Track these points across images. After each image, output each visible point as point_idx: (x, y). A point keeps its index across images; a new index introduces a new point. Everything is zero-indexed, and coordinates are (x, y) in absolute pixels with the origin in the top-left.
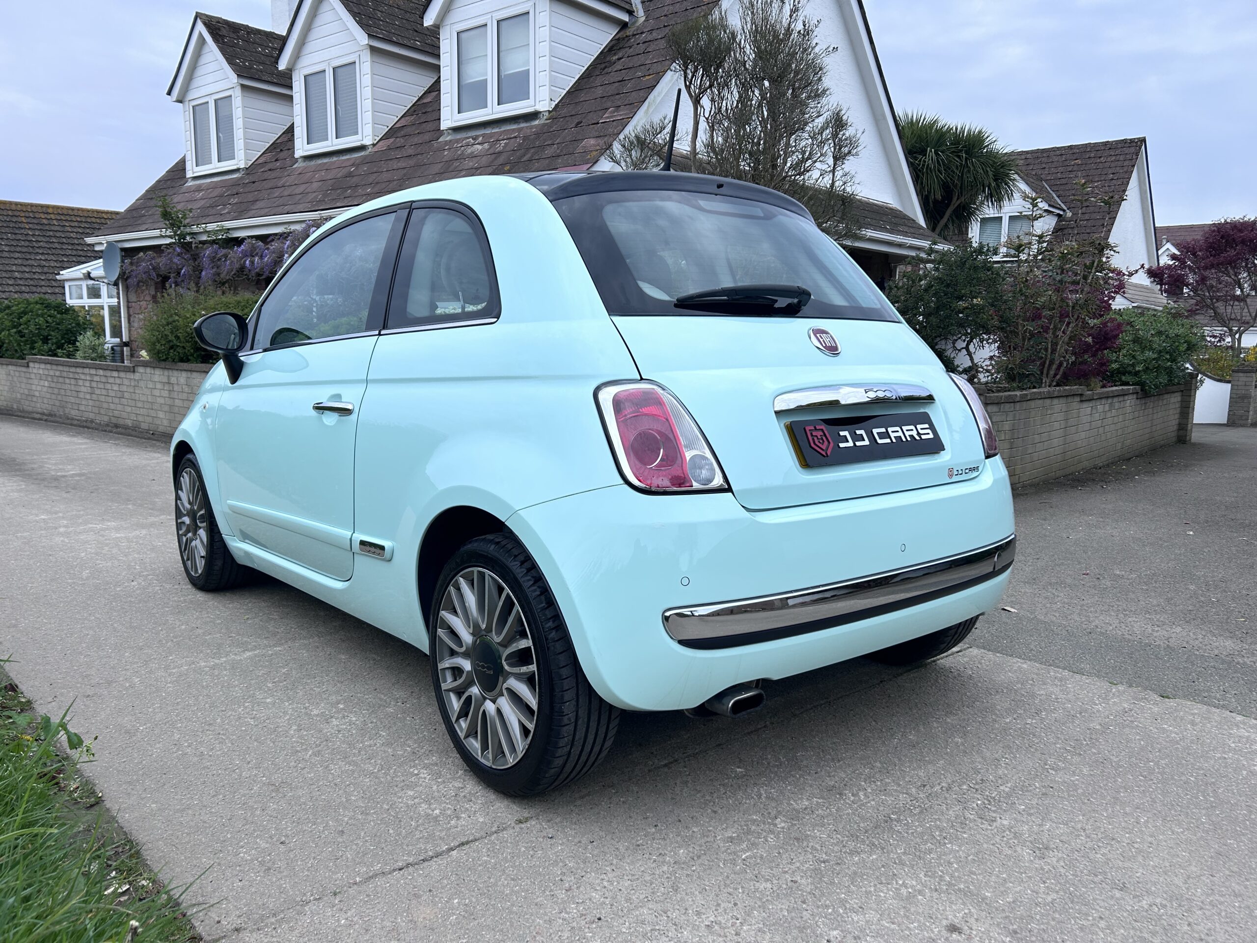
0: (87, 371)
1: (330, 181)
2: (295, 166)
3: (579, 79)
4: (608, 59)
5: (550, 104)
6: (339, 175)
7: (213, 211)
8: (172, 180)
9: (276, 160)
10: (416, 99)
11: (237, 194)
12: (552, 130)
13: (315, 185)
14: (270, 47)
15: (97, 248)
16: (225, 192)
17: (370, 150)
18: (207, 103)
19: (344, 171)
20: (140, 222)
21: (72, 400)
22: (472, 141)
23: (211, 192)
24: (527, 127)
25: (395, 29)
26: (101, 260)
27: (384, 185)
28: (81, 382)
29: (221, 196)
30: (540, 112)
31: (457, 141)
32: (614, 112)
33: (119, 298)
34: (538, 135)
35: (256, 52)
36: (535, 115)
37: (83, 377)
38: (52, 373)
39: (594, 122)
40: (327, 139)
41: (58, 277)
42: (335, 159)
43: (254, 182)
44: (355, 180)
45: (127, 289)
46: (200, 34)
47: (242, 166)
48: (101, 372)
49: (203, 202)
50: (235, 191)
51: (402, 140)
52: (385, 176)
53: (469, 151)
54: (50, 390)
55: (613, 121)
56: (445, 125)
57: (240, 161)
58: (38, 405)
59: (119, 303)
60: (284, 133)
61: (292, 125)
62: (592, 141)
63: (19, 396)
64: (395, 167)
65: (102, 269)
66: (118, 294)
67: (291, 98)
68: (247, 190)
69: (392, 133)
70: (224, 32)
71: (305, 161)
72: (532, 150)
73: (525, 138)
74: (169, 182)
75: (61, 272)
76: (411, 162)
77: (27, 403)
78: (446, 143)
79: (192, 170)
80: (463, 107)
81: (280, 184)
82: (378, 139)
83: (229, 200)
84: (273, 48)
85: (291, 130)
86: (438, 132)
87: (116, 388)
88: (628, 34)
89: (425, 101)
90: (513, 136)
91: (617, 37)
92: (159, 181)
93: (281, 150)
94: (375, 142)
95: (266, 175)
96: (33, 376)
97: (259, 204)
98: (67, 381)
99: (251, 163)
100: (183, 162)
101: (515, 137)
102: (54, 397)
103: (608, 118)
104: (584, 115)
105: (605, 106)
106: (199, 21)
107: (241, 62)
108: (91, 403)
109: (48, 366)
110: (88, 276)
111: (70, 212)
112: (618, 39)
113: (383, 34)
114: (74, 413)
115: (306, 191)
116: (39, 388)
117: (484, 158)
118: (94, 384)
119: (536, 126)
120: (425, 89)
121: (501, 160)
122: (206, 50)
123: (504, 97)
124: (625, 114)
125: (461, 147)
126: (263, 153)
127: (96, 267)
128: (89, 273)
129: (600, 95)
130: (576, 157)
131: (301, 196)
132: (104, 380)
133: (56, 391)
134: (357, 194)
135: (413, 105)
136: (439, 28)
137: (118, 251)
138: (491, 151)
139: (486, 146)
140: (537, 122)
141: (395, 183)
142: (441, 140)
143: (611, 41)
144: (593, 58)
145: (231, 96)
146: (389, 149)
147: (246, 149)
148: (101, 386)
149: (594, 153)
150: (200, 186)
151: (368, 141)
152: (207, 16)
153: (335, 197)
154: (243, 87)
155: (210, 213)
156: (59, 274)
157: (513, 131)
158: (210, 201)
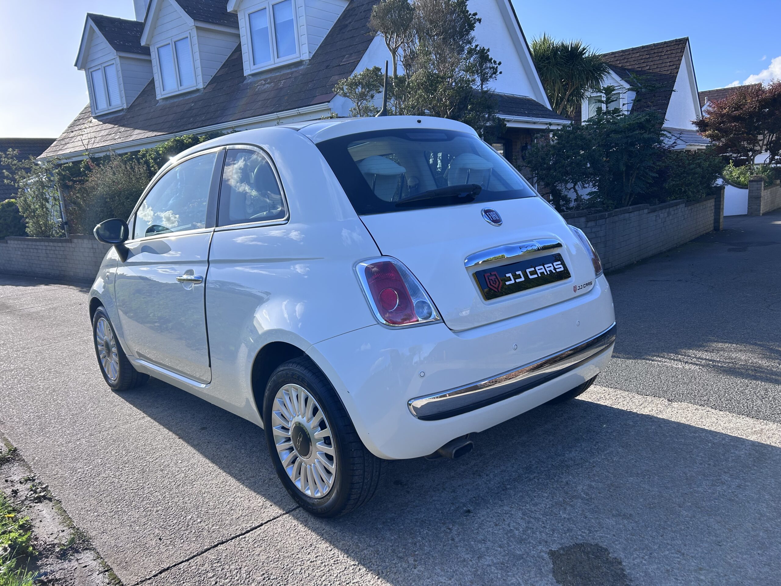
1: (180, 114)
2: (157, 105)
3: (326, 38)
4: (343, 23)
5: (309, 56)
6: (184, 110)
7: (110, 137)
8: (83, 119)
9: (146, 102)
10: (227, 57)
12: (311, 71)
13: (171, 117)
17: (202, 92)
18: (100, 69)
19: (187, 107)
20: (66, 147)
21: (36, 262)
22: (264, 82)
24: (296, 71)
25: (211, 15)
27: (212, 114)
28: (40, 251)
29: (114, 127)
30: (304, 61)
31: (255, 82)
32: (349, 58)
34: (304, 75)
35: (127, 35)
36: (300, 63)
37: (41, 247)
38: (22, 246)
39: (337, 65)
42: (181, 99)
43: (133, 117)
44: (194, 111)
46: (91, 26)
47: (125, 107)
49: (103, 132)
50: (122, 124)
51: (221, 84)
52: (213, 108)
53: (262, 88)
54: (22, 257)
55: (349, 63)
56: (246, 72)
57: (123, 104)
58: (16, 266)
60: (149, 84)
61: (153, 78)
62: (337, 77)
64: (218, 102)
67: (150, 61)
69: (215, 80)
70: (105, 24)
71: (163, 102)
72: (301, 86)
73: (295, 78)
76: (228, 98)
77: (9, 265)
78: (248, 84)
79: (95, 112)
80: (256, 61)
81: (149, 117)
82: (206, 84)
83: (119, 130)
84: (137, 31)
85: (152, 82)
86: (243, 77)
89: (233, 58)
90: (288, 77)
93: (148, 95)
94: (205, 87)
95: (140, 112)
97: (138, 131)
99: (130, 104)
102: (24, 261)
103: (345, 62)
104: (330, 61)
105: (343, 54)
106: (89, 19)
107: (118, 42)
108: (47, 263)
109: (19, 242)
113: (203, 18)
114: (38, 269)
115: (165, 121)
116: (15, 256)
117: (272, 93)
118: (48, 252)
119: (302, 70)
120: (233, 50)
121: (283, 92)
122: (96, 36)
123: (281, 52)
124: (356, 59)
125: (258, 86)
126: (137, 98)
129: (340, 47)
130: (327, 88)
131: (162, 124)
132: (53, 248)
133: (26, 257)
134: (196, 121)
135: (227, 61)
136: (237, 12)
138: (276, 88)
139: (273, 84)
140: (302, 67)
141: (219, 112)
142: (245, 82)
143: (344, 11)
144: (334, 23)
145: (113, 64)
146: (214, 90)
147: (126, 96)
152: (94, 15)
153: (183, 124)
154: (120, 57)
157: (288, 74)
158: (108, 131)
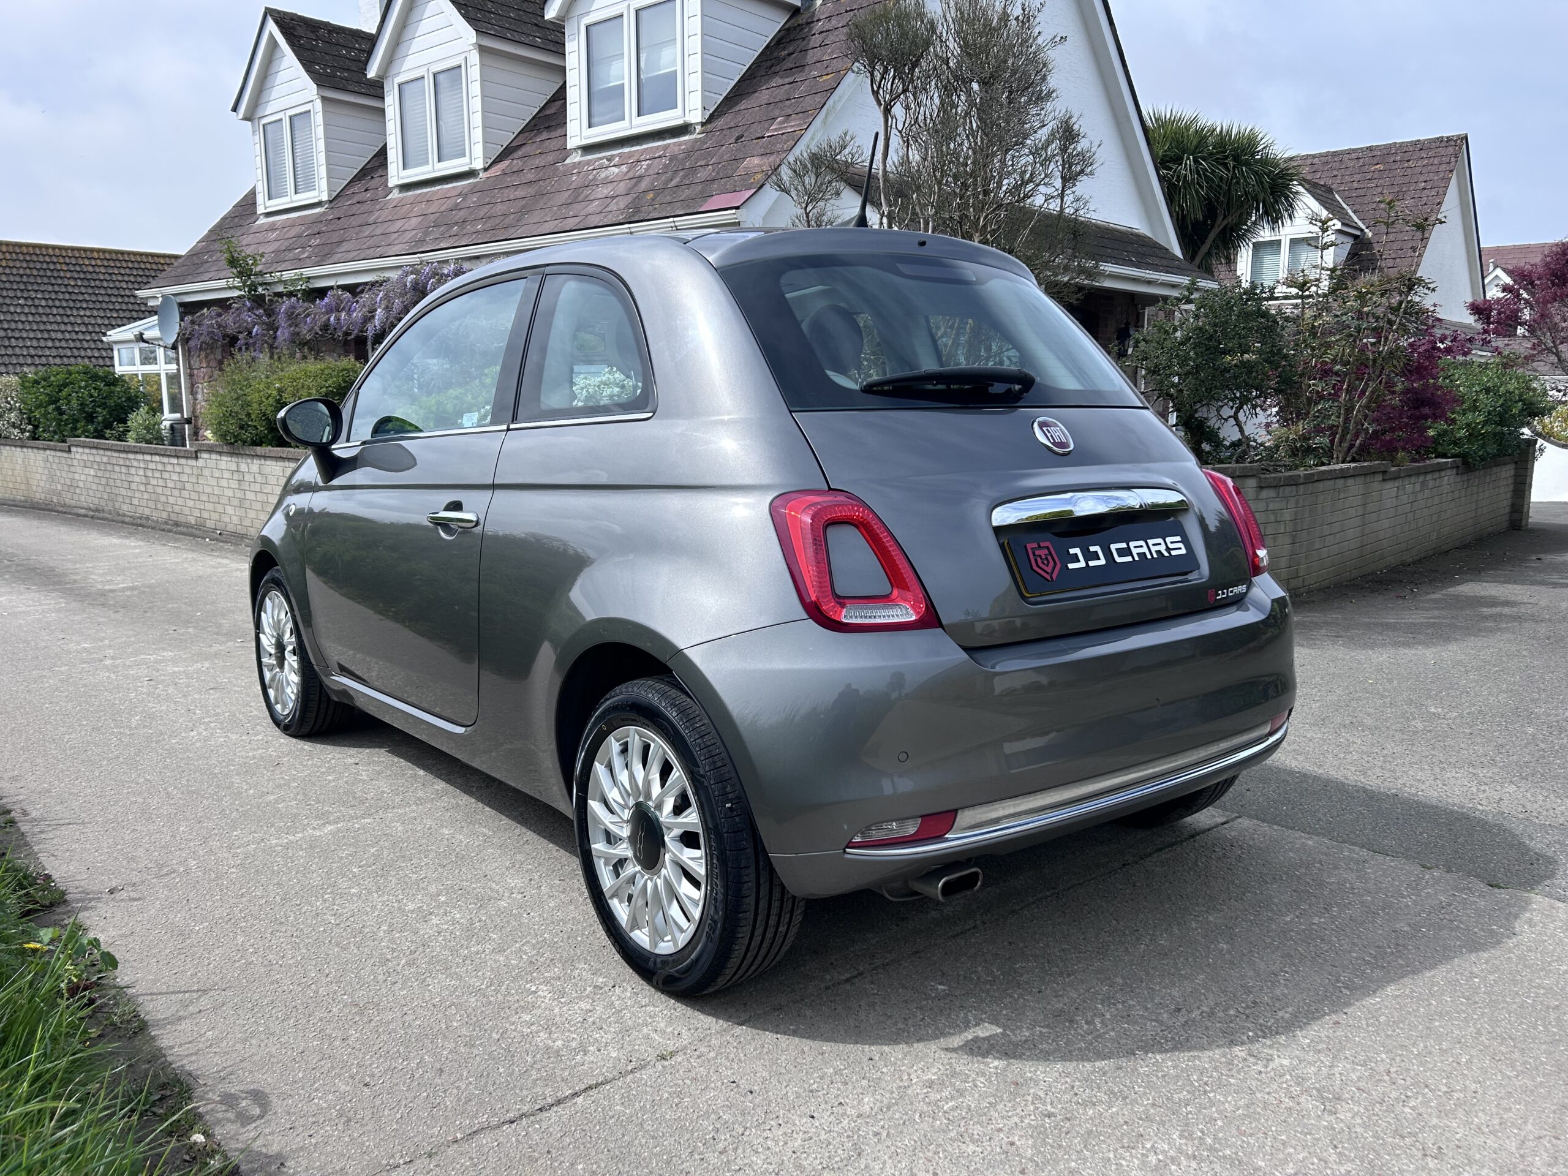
0: (140, 457)
1: (432, 216)
2: (388, 198)
3: (739, 81)
4: (775, 54)
5: (703, 115)
6: (442, 209)
7: (290, 255)
8: (240, 216)
9: (366, 190)
10: (537, 110)
11: (319, 233)
12: (705, 146)
13: (414, 221)
14: (357, 49)
15: (151, 303)
16: (304, 231)
17: (481, 175)
18: (281, 120)
19: (449, 204)
20: (202, 270)
21: (123, 492)
22: (607, 163)
23: (288, 231)
24: (674, 144)
25: (510, 24)
26: (156, 317)
27: (497, 221)
28: (133, 471)
29: (300, 236)
30: (691, 124)
31: (588, 163)
32: (783, 123)
33: (178, 364)
34: (688, 153)
35: (339, 56)
36: (683, 129)
37: (135, 464)
38: (98, 459)
40: (427, 163)
41: (104, 339)
42: (436, 187)
43: (339, 218)
44: (462, 213)
45: (188, 354)
46: (271, 35)
47: (325, 197)
48: (157, 458)
49: (278, 244)
50: (316, 230)
51: (520, 163)
52: (500, 209)
53: (603, 175)
54: (97, 480)
55: (782, 134)
56: (572, 143)
57: (321, 192)
58: (83, 498)
59: (178, 370)
60: (375, 156)
61: (386, 145)
62: (756, 161)
63: (59, 487)
64: (512, 197)
65: (157, 328)
66: (177, 359)
67: (382, 111)
68: (331, 227)
69: (507, 152)
70: (300, 31)
71: (400, 192)
72: (681, 173)
73: (672, 158)
74: (237, 219)
75: (109, 333)
76: (531, 191)
77: (69, 495)
78: (575, 165)
79: (263, 205)
80: (595, 120)
81: (371, 219)
82: (490, 162)
83: (309, 241)
84: (361, 50)
85: (382, 153)
86: (564, 152)
87: (175, 477)
88: (800, 22)
89: (548, 112)
90: (657, 155)
91: (787, 26)
92: (224, 219)
93: (372, 178)
94: (487, 166)
95: (354, 209)
96: (75, 463)
97: (345, 246)
98: (117, 469)
99: (336, 194)
100: (253, 194)
101: (660, 157)
102: (101, 488)
103: (775, 130)
104: (745, 127)
105: (772, 115)
106: (269, 19)
107: (321, 68)
108: (146, 496)
109: (94, 451)
110: (140, 338)
111: (120, 257)
112: (788, 29)
113: (495, 30)
114: (125, 507)
115: (403, 229)
116: (83, 477)
117: (621, 184)
118: (149, 473)
119: (685, 143)
120: (548, 98)
121: (644, 185)
122: (278, 55)
123: (646, 105)
124: (798, 125)
125: (593, 170)
126: (350, 182)
127: (150, 327)
128: (141, 334)
129: (765, 102)
130: (735, 181)
131: (396, 234)
132: (160, 467)
133: (103, 481)
134: (465, 231)
135: (534, 118)
136: (564, 21)
137: (176, 307)
138: (630, 175)
139: (624, 168)
140: (687, 137)
141: (512, 217)
142: (566, 162)
143: (779, 31)
144: (756, 54)
145: (309, 111)
146: (504, 174)
147: (330, 176)
148: (157, 475)
149: (759, 176)
150: (274, 223)
151: (479, 164)
152: (279, 12)
153: (438, 236)
154: (324, 99)
155: (286, 258)
156: (105, 334)
157: (657, 148)
158: (286, 243)
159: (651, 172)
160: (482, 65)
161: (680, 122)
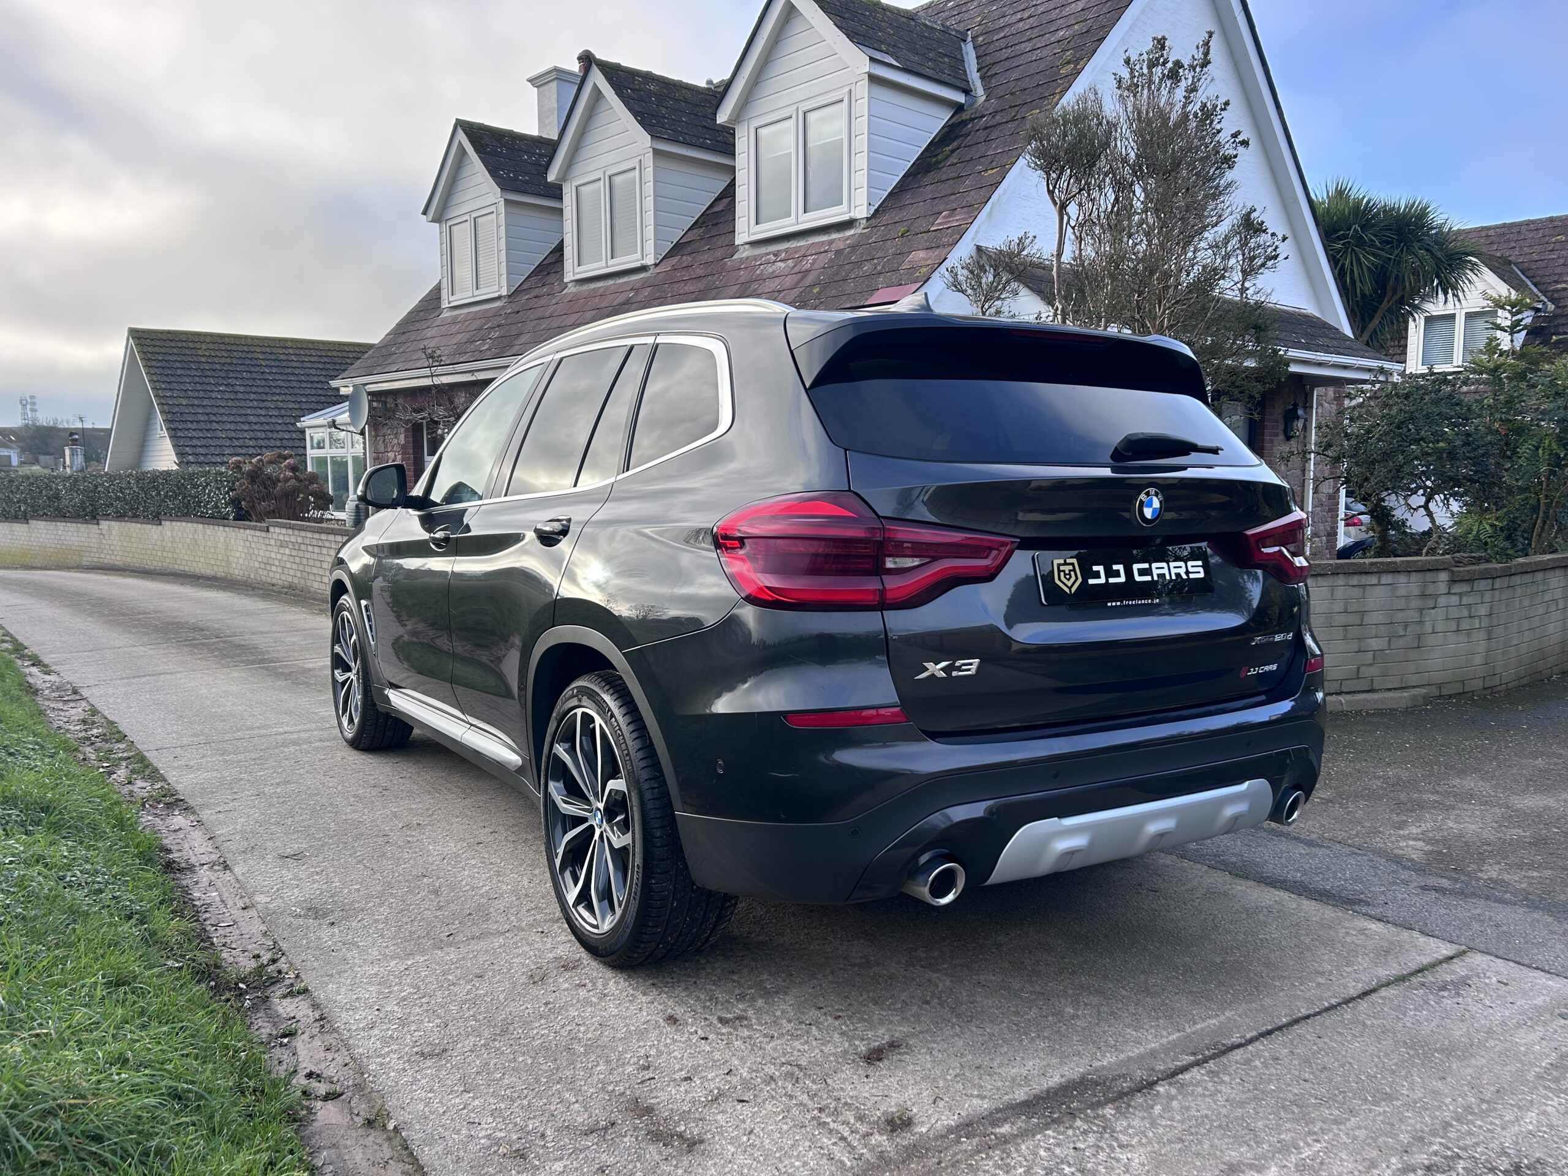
1: (606, 310)
2: (565, 292)
3: (904, 177)
4: (939, 150)
5: (868, 210)
6: (615, 303)
7: (472, 347)
8: (426, 310)
9: (543, 286)
10: (705, 208)
11: (498, 326)
12: (871, 241)
13: (588, 315)
14: (538, 155)
15: (344, 391)
16: (484, 325)
17: (651, 271)
18: (467, 222)
19: (621, 298)
20: (390, 361)
21: (315, 571)
22: (773, 258)
23: (469, 325)
24: (839, 239)
25: (682, 128)
26: (347, 404)
28: (325, 551)
29: (480, 329)
30: (856, 220)
31: (755, 258)
32: (949, 217)
33: (365, 448)
34: (853, 247)
35: (522, 161)
36: (850, 224)
37: (327, 544)
38: (293, 539)
39: (922, 230)
40: (600, 259)
41: (298, 424)
42: (611, 282)
43: (518, 312)
45: (375, 437)
46: (460, 145)
47: (504, 292)
49: (459, 337)
50: (495, 323)
51: (689, 258)
53: (770, 270)
54: (291, 559)
55: (948, 228)
56: (740, 239)
57: (501, 287)
58: (278, 576)
59: (365, 454)
60: (551, 253)
61: (561, 243)
62: (921, 254)
63: (257, 565)
64: (682, 291)
65: (348, 414)
66: (364, 443)
67: (560, 211)
68: (509, 321)
69: (678, 248)
70: (487, 140)
71: (576, 286)
72: (847, 267)
73: (839, 252)
74: (422, 313)
75: (302, 418)
76: (700, 285)
77: (265, 573)
78: (742, 260)
79: (447, 299)
80: (762, 217)
81: (547, 314)
82: (661, 258)
83: (489, 334)
84: (541, 155)
85: (559, 249)
86: (732, 248)
88: (964, 118)
89: (716, 209)
90: (822, 250)
91: (950, 123)
92: (410, 313)
93: (548, 274)
94: (657, 262)
95: (531, 304)
96: (272, 542)
97: (523, 339)
98: (310, 549)
99: (514, 289)
100: (438, 289)
101: (826, 251)
102: (295, 566)
103: (940, 224)
104: (911, 222)
105: (936, 209)
106: (459, 129)
107: (505, 173)
109: (290, 531)
110: (333, 424)
111: (310, 346)
112: (953, 125)
113: (668, 134)
114: (316, 585)
116: (279, 557)
117: (788, 278)
119: (851, 237)
120: (716, 196)
121: (809, 280)
122: (466, 162)
123: (811, 202)
124: (963, 219)
125: (761, 265)
126: (528, 277)
127: (340, 413)
128: (334, 421)
129: (930, 197)
130: (900, 275)
133: (297, 560)
135: (702, 215)
136: (735, 125)
137: (365, 395)
138: (796, 269)
139: (790, 263)
140: (851, 232)
142: (735, 256)
143: (943, 127)
144: (921, 150)
145: (493, 213)
146: (674, 269)
147: (509, 273)
149: (925, 269)
150: (456, 317)
151: (650, 260)
152: (468, 123)
154: (506, 200)
155: (468, 350)
156: (299, 421)
157: (823, 243)
158: (468, 336)
159: (816, 266)
160: (655, 167)
161: (845, 217)
